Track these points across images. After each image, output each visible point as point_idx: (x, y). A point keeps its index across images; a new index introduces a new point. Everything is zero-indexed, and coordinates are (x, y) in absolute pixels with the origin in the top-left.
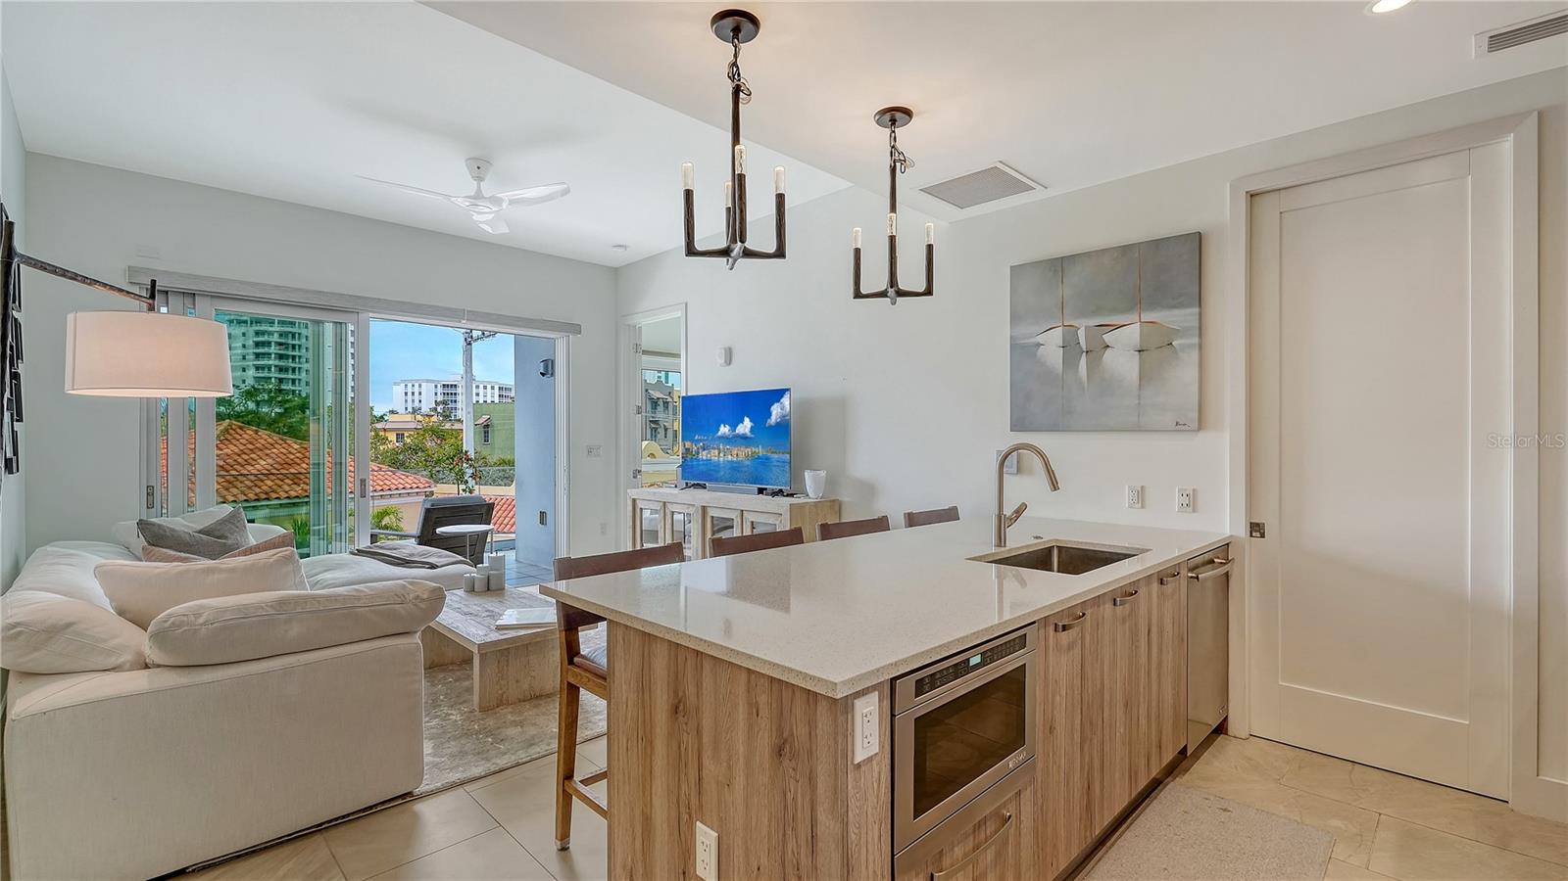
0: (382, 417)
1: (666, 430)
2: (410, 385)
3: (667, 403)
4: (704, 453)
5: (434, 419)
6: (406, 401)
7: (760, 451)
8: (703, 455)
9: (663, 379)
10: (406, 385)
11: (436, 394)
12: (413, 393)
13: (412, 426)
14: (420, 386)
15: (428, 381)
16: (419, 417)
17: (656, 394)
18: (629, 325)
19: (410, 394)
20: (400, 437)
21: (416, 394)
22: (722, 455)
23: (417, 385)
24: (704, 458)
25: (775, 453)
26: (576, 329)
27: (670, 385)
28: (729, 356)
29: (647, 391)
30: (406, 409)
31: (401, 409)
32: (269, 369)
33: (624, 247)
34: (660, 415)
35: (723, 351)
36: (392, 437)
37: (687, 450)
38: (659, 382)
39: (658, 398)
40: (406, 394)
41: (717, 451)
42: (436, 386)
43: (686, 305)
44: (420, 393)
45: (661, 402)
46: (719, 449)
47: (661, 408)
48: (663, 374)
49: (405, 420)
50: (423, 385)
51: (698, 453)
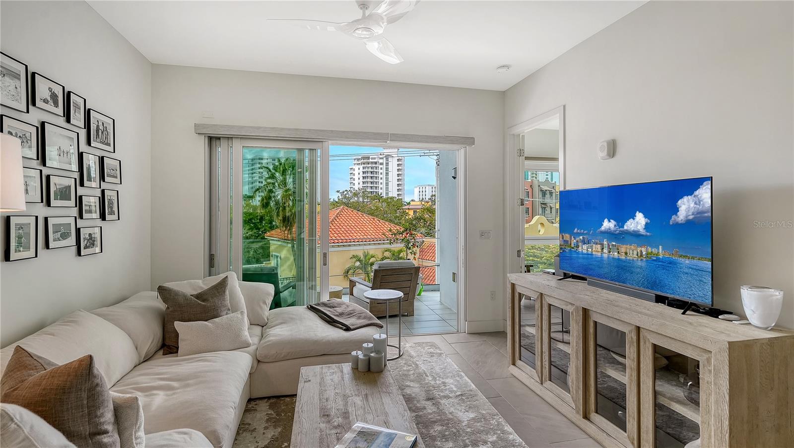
0: (409, 203)
1: (551, 208)
2: (421, 188)
3: (552, 193)
4: (585, 247)
5: (430, 203)
6: (420, 195)
7: (661, 252)
8: (583, 249)
9: (549, 177)
10: (420, 188)
11: (432, 191)
12: (422, 191)
13: (420, 207)
14: (425, 188)
15: (429, 185)
16: (423, 203)
17: (545, 188)
18: (514, 135)
19: (421, 192)
20: (415, 212)
21: (424, 192)
22: (605, 250)
23: (424, 187)
24: (585, 251)
25: (685, 257)
26: (469, 141)
27: (554, 182)
28: (612, 149)
29: (539, 186)
30: (420, 199)
31: (417, 199)
32: (368, 183)
33: (507, 67)
34: (547, 200)
35: (605, 144)
36: (411, 213)
37: (566, 241)
38: (547, 180)
39: (546, 190)
40: (420, 192)
41: (599, 246)
42: (432, 188)
43: (564, 106)
44: (425, 191)
45: (548, 193)
46: (602, 245)
47: (548, 196)
48: (549, 173)
49: (417, 204)
50: (427, 187)
51: (578, 246)
